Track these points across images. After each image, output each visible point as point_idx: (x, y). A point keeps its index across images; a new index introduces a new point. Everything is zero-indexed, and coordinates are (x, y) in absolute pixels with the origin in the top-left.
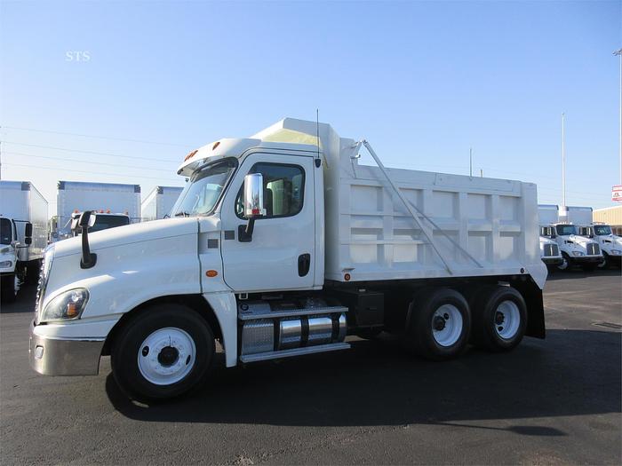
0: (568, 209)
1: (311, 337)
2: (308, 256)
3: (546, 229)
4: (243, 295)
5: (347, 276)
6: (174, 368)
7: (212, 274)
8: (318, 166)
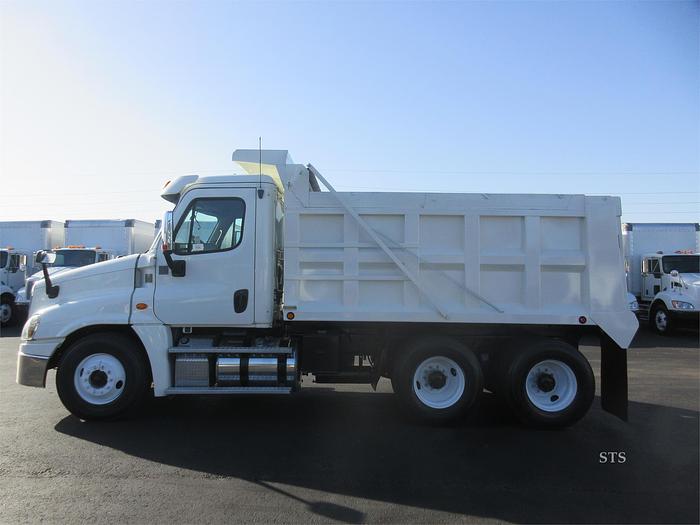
1: (251, 378)
2: (246, 292)
4: (187, 329)
5: (291, 315)
6: (104, 390)
7: (142, 307)
8: (261, 197)
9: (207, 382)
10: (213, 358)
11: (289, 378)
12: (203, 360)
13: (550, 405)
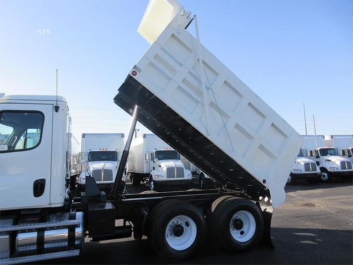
0: (332, 137)
1: (46, 246)
2: (43, 181)
3: (311, 152)
8: (57, 111)
9: (8, 254)
10: (13, 235)
11: (77, 242)
12: (4, 237)
13: (241, 238)
